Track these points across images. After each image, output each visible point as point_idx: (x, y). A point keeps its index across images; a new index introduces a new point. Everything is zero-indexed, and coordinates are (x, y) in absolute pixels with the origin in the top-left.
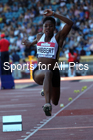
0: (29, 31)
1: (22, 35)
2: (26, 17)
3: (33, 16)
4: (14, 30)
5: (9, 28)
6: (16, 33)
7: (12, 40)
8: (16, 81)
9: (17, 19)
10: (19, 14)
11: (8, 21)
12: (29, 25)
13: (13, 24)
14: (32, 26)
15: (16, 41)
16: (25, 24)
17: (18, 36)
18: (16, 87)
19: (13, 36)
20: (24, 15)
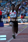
0: (8, 9)
1: (6, 10)
2: (8, 4)
3: (10, 4)
4: (4, 8)
5: (2, 8)
6: (4, 9)
7: (3, 11)
8: (4, 24)
9: (5, 5)
10: (5, 3)
11: (2, 5)
12: (8, 7)
13: (3, 6)
14: (9, 7)
15: (4, 12)
16: (7, 6)
17: (5, 10)
18: (4, 26)
19: (3, 10)
20: (7, 3)
